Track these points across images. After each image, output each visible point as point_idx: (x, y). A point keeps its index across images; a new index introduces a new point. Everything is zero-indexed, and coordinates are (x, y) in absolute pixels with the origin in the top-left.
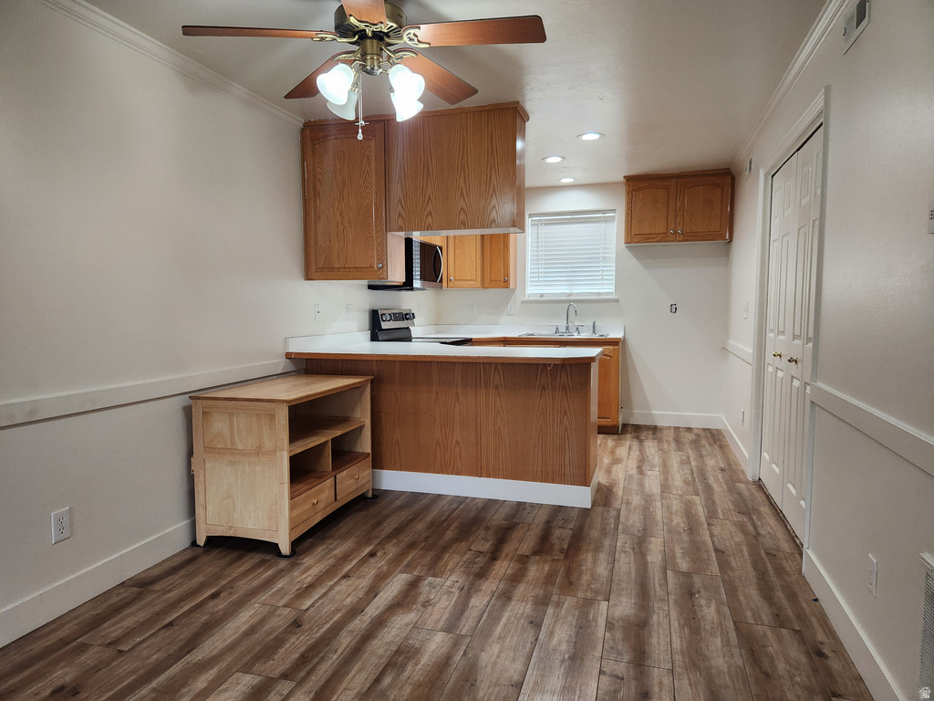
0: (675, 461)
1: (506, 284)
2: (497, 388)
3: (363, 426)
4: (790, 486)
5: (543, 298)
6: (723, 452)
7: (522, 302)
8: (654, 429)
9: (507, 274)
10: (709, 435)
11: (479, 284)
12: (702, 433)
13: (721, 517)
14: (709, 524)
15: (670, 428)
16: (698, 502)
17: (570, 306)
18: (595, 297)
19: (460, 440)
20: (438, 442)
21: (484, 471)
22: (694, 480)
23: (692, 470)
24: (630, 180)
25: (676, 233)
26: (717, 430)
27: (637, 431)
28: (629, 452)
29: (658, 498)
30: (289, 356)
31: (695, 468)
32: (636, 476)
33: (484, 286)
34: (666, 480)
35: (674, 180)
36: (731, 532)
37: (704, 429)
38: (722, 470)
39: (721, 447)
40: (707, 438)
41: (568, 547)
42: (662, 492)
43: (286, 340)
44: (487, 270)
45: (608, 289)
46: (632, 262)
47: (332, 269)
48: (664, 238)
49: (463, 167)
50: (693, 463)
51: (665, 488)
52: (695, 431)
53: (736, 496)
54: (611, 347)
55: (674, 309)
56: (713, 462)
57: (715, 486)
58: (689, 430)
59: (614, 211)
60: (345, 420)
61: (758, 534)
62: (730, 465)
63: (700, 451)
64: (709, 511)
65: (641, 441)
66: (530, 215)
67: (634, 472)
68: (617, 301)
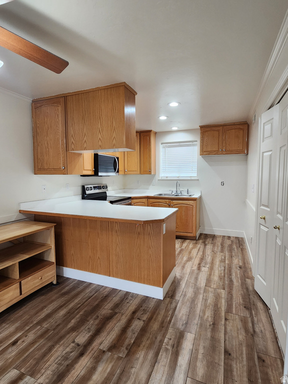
0: (218, 260)
1: (150, 173)
2: (117, 232)
3: (51, 249)
4: (274, 299)
5: (168, 179)
6: (243, 254)
7: (159, 180)
8: (213, 237)
9: (150, 169)
10: (238, 242)
11: (139, 173)
12: (235, 241)
13: (234, 312)
14: (226, 319)
15: (221, 236)
16: (223, 296)
17: (178, 182)
18: (189, 179)
19: (100, 257)
20: (90, 257)
21: (111, 274)
22: (224, 276)
23: (225, 267)
24: (201, 127)
25: (222, 150)
26: (242, 238)
27: (205, 238)
28: (198, 253)
29: (202, 292)
30: (20, 211)
31: (227, 266)
32: (196, 271)
33: (141, 173)
34: (210, 275)
35: (221, 127)
36: (238, 328)
37: (236, 238)
38: (240, 267)
39: (242, 250)
40: (236, 243)
41: (134, 343)
42: (206, 286)
43: (19, 204)
44: (142, 167)
45: (194, 175)
46: (204, 163)
47: (44, 169)
48: (217, 153)
49: (100, 118)
50: (227, 262)
51: (209, 281)
52: (232, 239)
53: (245, 290)
54: (193, 202)
55: (223, 184)
56: (237, 261)
57: (235, 281)
58: (229, 237)
59: (196, 141)
60: (43, 245)
61: (254, 331)
62: (244, 263)
63: (232, 253)
64: (228, 304)
65: (205, 245)
66: (162, 144)
67: (195, 268)
68: (198, 180)
